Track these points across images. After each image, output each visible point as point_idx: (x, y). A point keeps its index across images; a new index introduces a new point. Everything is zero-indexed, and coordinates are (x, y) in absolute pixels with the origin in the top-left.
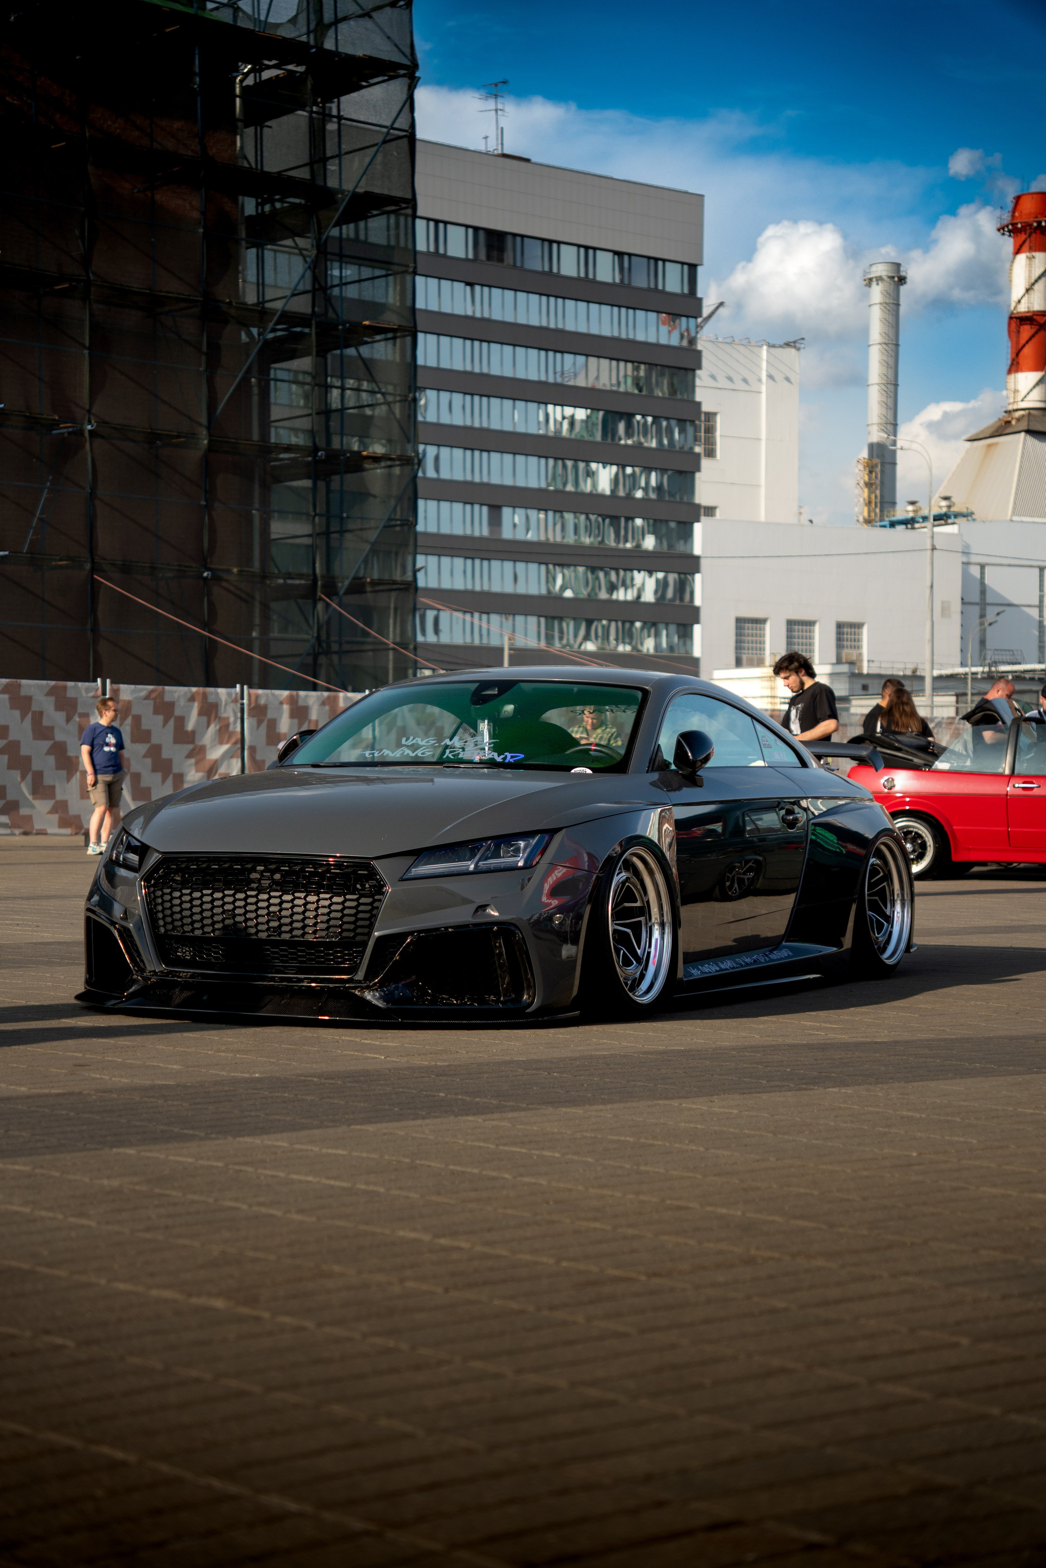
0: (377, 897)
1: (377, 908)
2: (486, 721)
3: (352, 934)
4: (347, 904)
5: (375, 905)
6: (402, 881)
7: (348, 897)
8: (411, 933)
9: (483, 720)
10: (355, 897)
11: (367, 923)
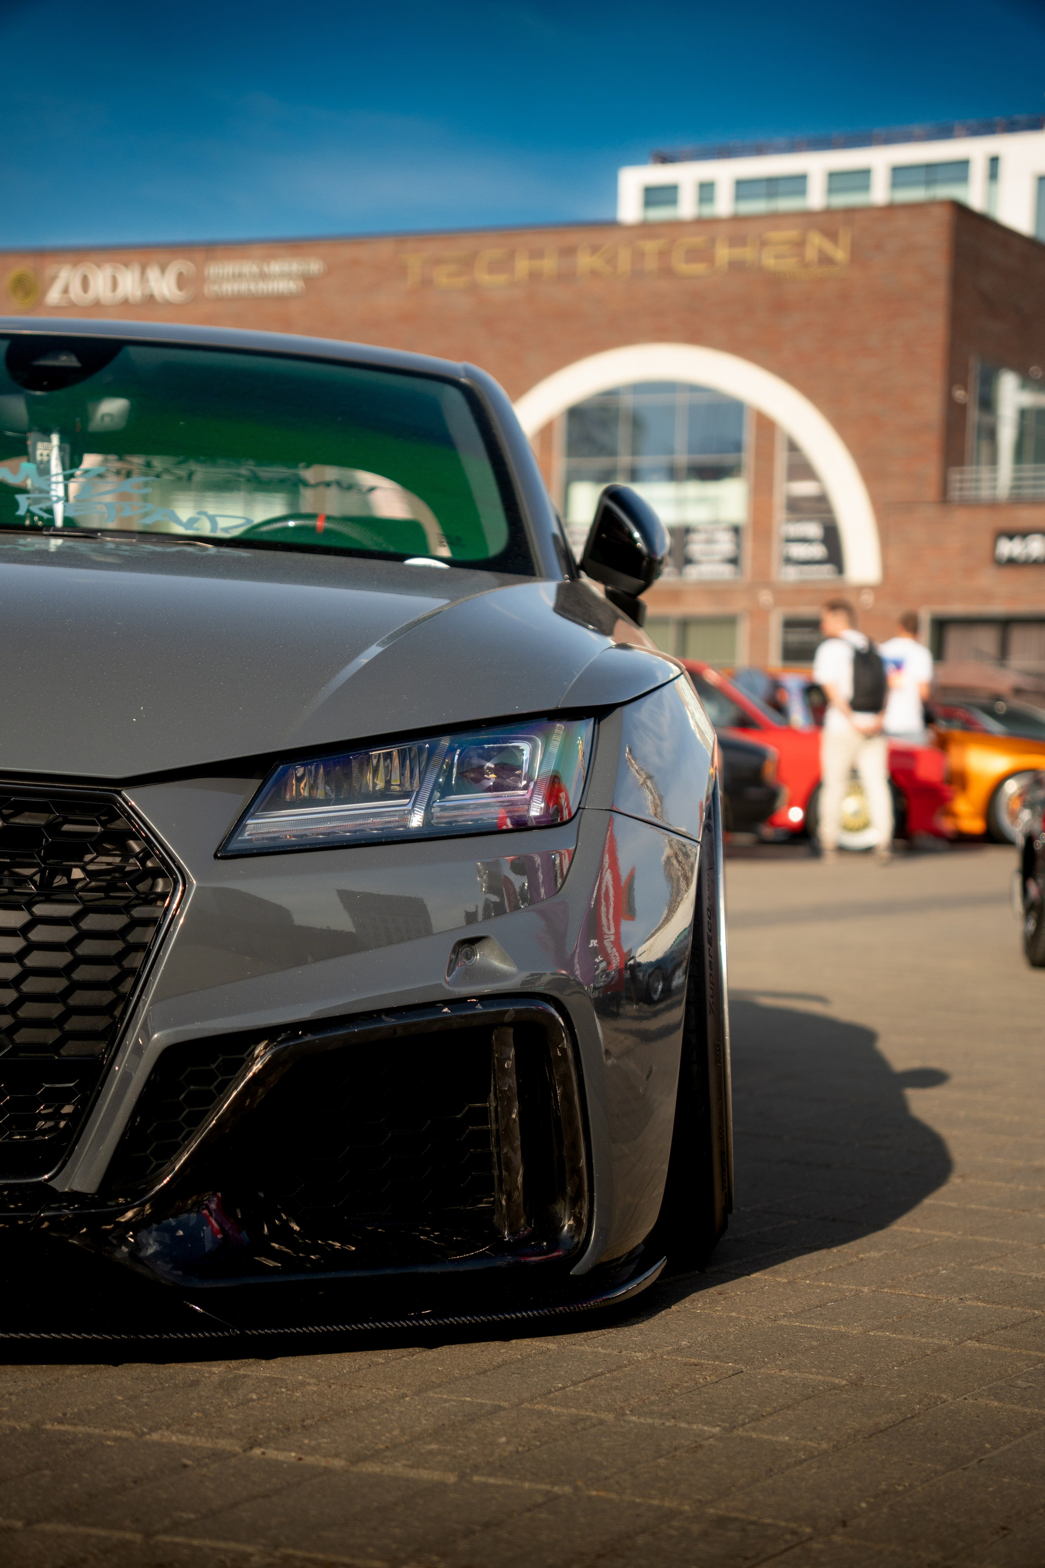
0: (139, 912)
1: (144, 948)
2: (55, 439)
3: (51, 1036)
4: (39, 934)
5: (136, 936)
6: (223, 858)
7: (40, 910)
8: (269, 1033)
9: (46, 433)
10: (69, 910)
11: (106, 997)
